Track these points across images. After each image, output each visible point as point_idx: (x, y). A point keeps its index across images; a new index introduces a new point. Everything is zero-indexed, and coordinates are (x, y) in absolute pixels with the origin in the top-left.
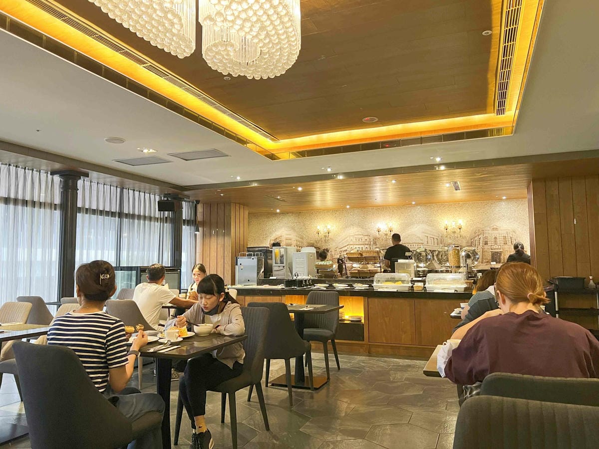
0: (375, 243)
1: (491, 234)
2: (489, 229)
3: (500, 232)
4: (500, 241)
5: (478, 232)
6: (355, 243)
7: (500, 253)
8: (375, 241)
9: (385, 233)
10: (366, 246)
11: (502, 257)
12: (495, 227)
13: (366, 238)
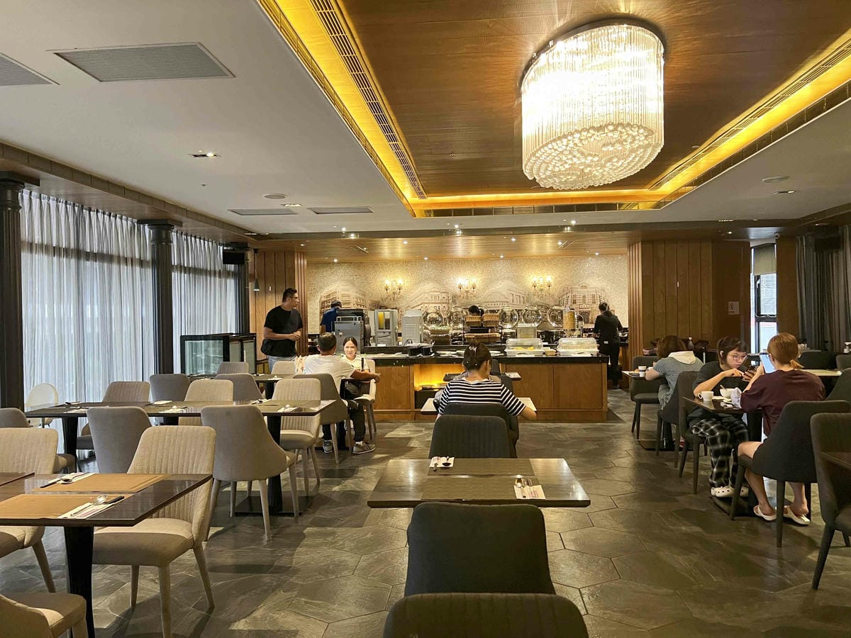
0: (454, 302)
1: (579, 293)
2: (577, 287)
3: (589, 290)
4: (589, 299)
5: (567, 290)
6: (431, 302)
7: (588, 313)
8: (455, 298)
9: (467, 290)
10: (444, 305)
11: (590, 318)
12: (584, 285)
13: (444, 295)
